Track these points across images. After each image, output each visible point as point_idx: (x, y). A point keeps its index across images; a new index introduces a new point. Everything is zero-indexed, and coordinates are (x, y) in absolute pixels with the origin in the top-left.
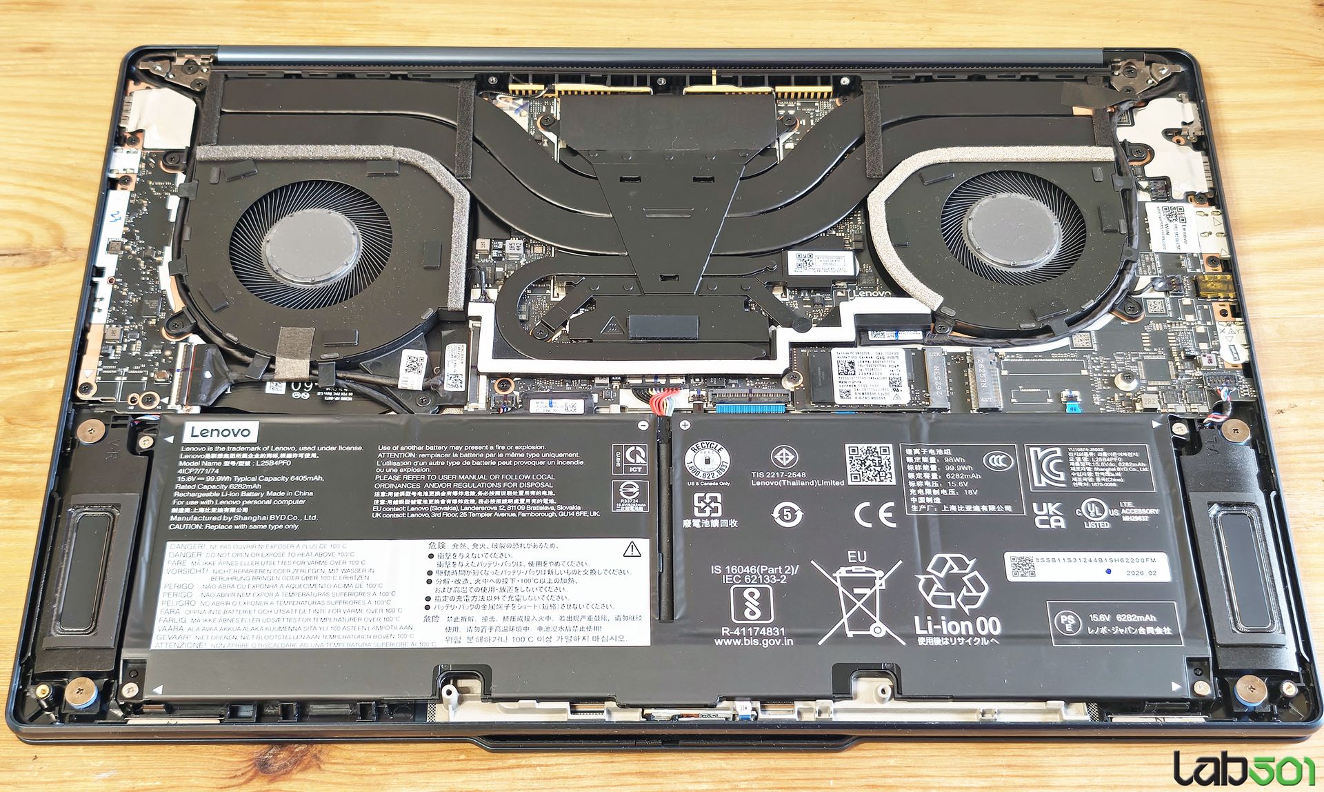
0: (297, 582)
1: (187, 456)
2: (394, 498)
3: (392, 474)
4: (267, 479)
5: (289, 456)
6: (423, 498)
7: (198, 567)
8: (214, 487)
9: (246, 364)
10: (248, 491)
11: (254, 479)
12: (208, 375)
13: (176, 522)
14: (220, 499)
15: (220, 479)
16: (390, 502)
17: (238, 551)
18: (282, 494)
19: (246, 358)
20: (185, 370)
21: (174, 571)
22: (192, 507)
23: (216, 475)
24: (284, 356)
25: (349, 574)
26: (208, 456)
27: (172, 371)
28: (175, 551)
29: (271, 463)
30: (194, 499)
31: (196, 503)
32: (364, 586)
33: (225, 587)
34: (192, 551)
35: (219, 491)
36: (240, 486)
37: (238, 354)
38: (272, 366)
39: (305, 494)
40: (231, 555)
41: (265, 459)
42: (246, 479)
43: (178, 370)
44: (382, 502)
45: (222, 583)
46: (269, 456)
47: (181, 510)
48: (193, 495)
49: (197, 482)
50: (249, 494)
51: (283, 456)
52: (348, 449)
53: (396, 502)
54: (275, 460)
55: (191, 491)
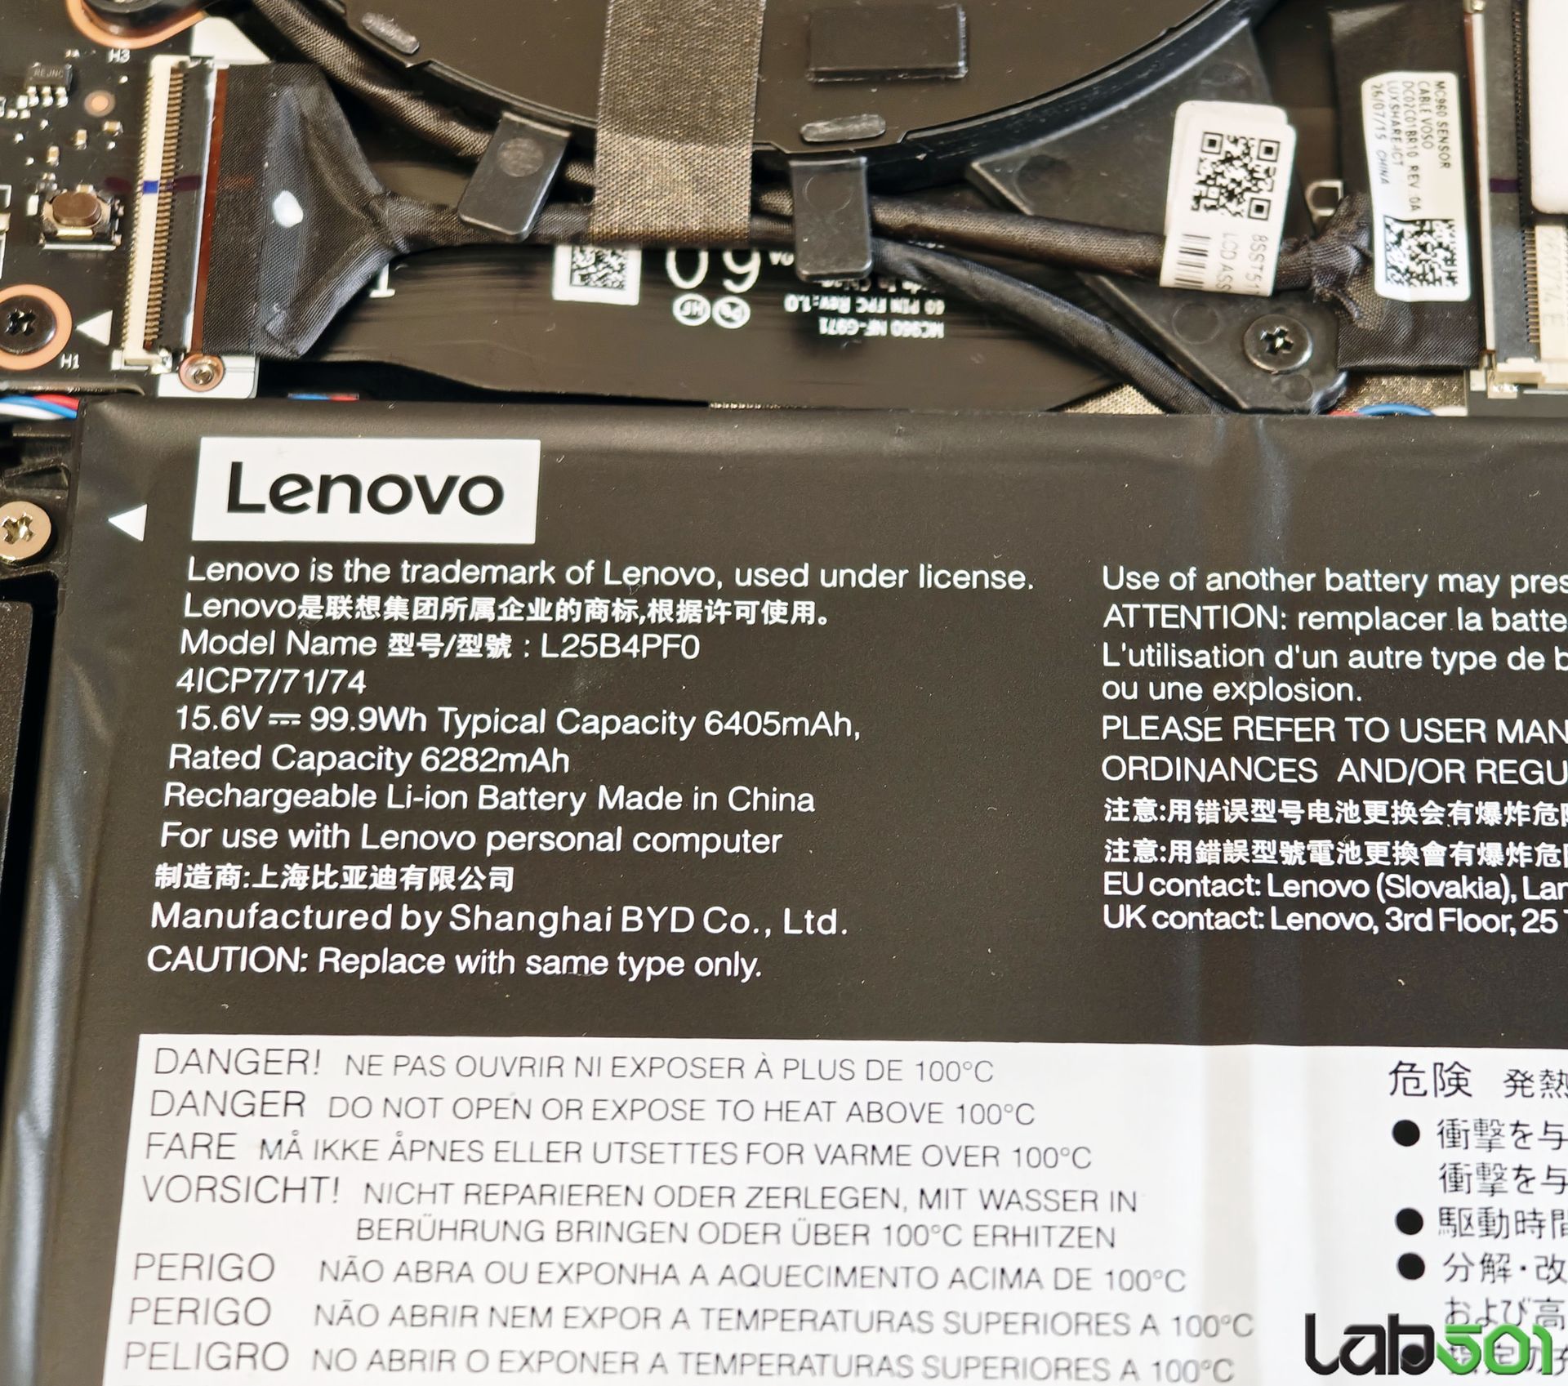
0: (770, 1256)
1: (213, 607)
2: (1198, 832)
3: (1178, 708)
4: (595, 725)
5: (690, 611)
6: (1337, 832)
7: (295, 1170)
8: (350, 761)
9: (462, 164)
10: (508, 781)
11: (532, 724)
12: (288, 210)
13: (177, 937)
14: (380, 819)
15: (374, 718)
16: (1180, 849)
17: (478, 1087)
18: (670, 800)
19: (461, 134)
20: (180, 184)
21: (179, 1189)
22: (251, 860)
23: (352, 701)
24: (631, 124)
25: (1014, 1218)
26: (310, 607)
27: (123, 187)
28: (178, 1084)
29: (608, 647)
30: (261, 818)
31: (268, 838)
32: (1097, 1279)
33: (424, 1272)
34: (258, 1083)
35: (375, 780)
36: (468, 759)
37: (420, 114)
38: (576, 173)
39: (775, 802)
40: (444, 1107)
41: (581, 627)
42: (498, 723)
43: (149, 187)
44: (1146, 850)
45: (412, 1251)
46: (597, 609)
47: (199, 876)
48: (254, 798)
49: (266, 735)
50: (513, 801)
51: (660, 609)
52: (962, 579)
53: (1208, 852)
54: (625, 630)
55: (241, 779)
